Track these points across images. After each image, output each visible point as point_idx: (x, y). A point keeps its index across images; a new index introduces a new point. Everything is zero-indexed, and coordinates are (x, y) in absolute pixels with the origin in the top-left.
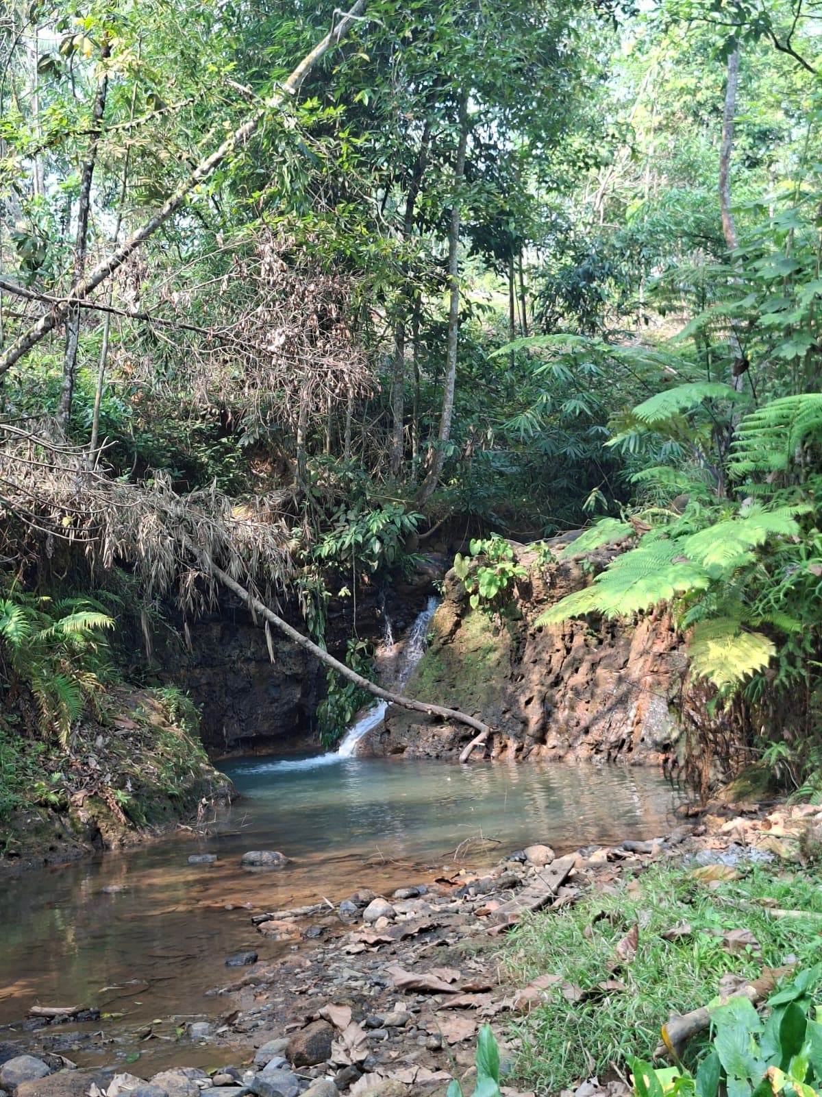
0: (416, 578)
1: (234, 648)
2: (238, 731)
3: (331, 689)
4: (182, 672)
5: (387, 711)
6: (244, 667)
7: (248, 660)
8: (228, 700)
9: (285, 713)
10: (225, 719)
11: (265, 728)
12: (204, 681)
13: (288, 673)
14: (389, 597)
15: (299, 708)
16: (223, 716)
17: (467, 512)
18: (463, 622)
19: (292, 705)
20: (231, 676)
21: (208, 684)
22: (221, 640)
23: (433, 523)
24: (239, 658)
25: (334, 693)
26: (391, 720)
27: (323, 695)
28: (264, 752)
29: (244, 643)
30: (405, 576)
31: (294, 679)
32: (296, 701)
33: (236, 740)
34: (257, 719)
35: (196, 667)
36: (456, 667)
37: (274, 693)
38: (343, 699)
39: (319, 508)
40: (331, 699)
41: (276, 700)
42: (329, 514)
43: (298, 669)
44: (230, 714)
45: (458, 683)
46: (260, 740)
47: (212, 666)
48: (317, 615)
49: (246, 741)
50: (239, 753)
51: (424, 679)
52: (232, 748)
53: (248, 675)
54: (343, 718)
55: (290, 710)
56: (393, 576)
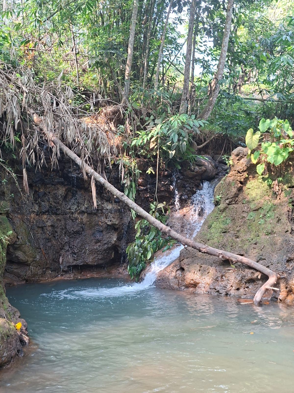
0: (197, 168)
1: (74, 204)
2: (71, 260)
3: (138, 235)
4: (33, 215)
5: (181, 253)
6: (80, 217)
7: (83, 212)
8: (66, 239)
9: (105, 250)
10: (63, 252)
11: (90, 260)
12: (49, 223)
13: (109, 223)
14: (178, 178)
15: (115, 248)
16: (62, 249)
17: (226, 135)
18: (245, 188)
19: (110, 246)
20: (69, 222)
21: (52, 226)
22: (65, 198)
23: (205, 140)
24: (76, 211)
25: (140, 238)
26: (185, 261)
27: (131, 240)
28: (89, 276)
29: (81, 201)
30: (190, 166)
31: (113, 228)
32: (113, 242)
33: (69, 267)
34: (85, 253)
35: (44, 213)
36: (239, 222)
37: (98, 236)
38: (146, 242)
39: (136, 117)
40: (138, 242)
41: (98, 241)
42: (143, 121)
43: (116, 221)
44: (67, 248)
45: (241, 234)
46: (85, 268)
47: (56, 214)
48: (131, 186)
49: (76, 268)
50: (70, 276)
51: (213, 230)
52: (66, 272)
53: (82, 223)
54: (146, 257)
55: (109, 248)
56: (181, 166)
